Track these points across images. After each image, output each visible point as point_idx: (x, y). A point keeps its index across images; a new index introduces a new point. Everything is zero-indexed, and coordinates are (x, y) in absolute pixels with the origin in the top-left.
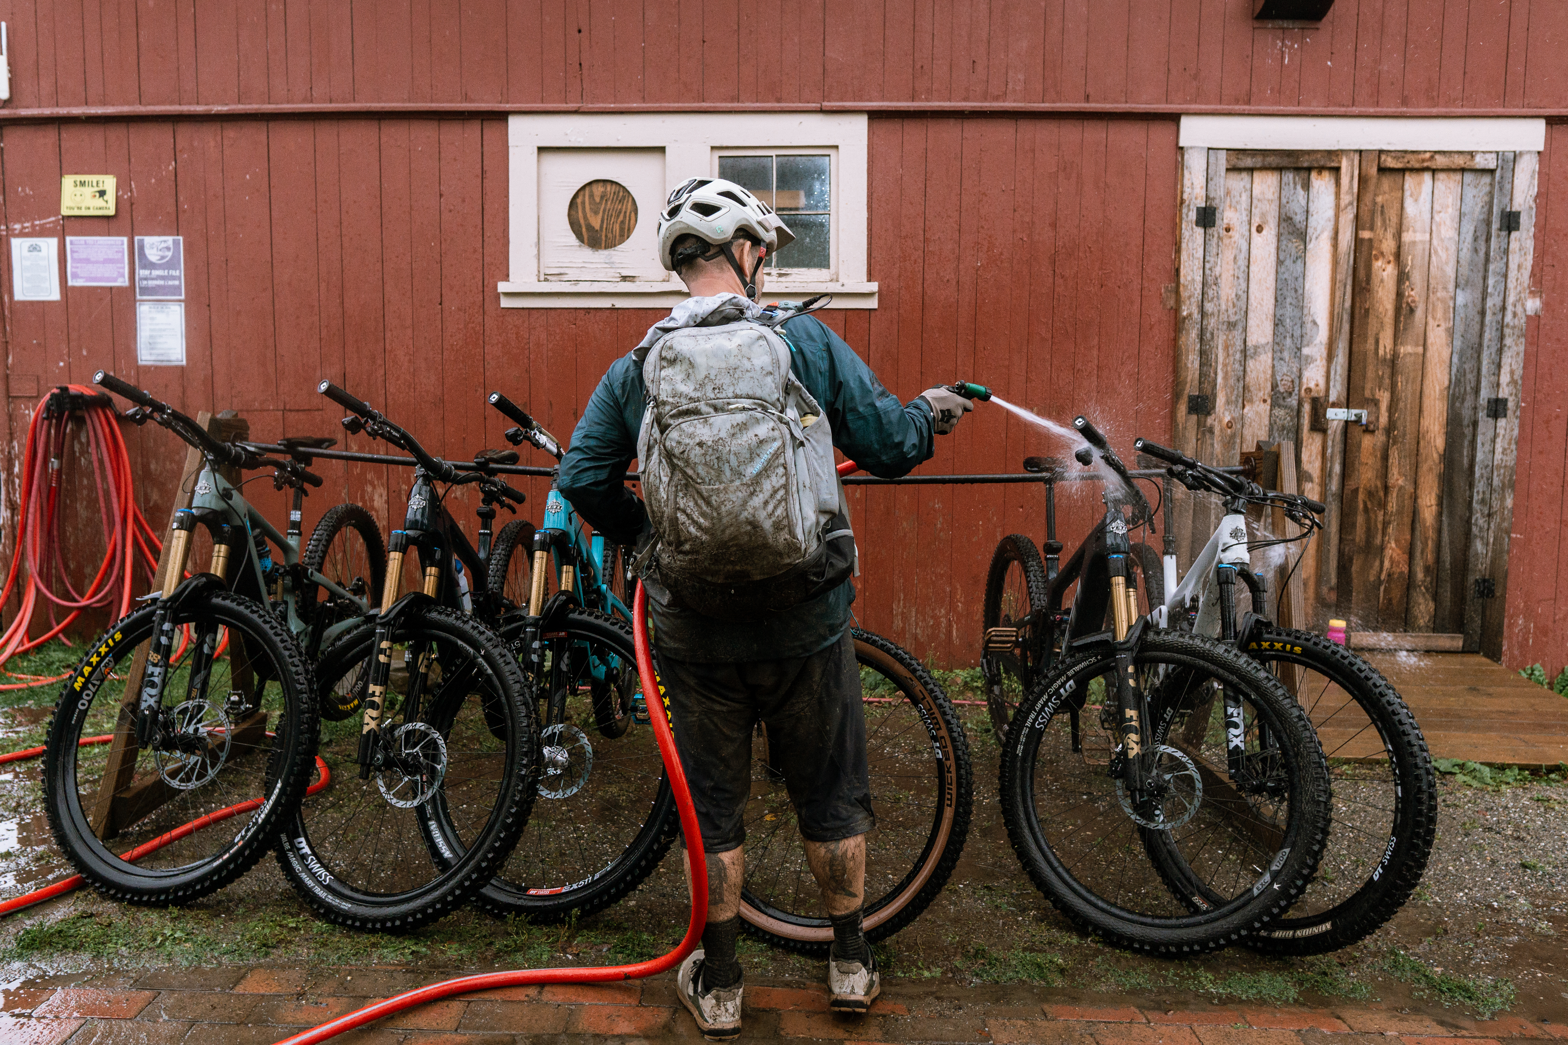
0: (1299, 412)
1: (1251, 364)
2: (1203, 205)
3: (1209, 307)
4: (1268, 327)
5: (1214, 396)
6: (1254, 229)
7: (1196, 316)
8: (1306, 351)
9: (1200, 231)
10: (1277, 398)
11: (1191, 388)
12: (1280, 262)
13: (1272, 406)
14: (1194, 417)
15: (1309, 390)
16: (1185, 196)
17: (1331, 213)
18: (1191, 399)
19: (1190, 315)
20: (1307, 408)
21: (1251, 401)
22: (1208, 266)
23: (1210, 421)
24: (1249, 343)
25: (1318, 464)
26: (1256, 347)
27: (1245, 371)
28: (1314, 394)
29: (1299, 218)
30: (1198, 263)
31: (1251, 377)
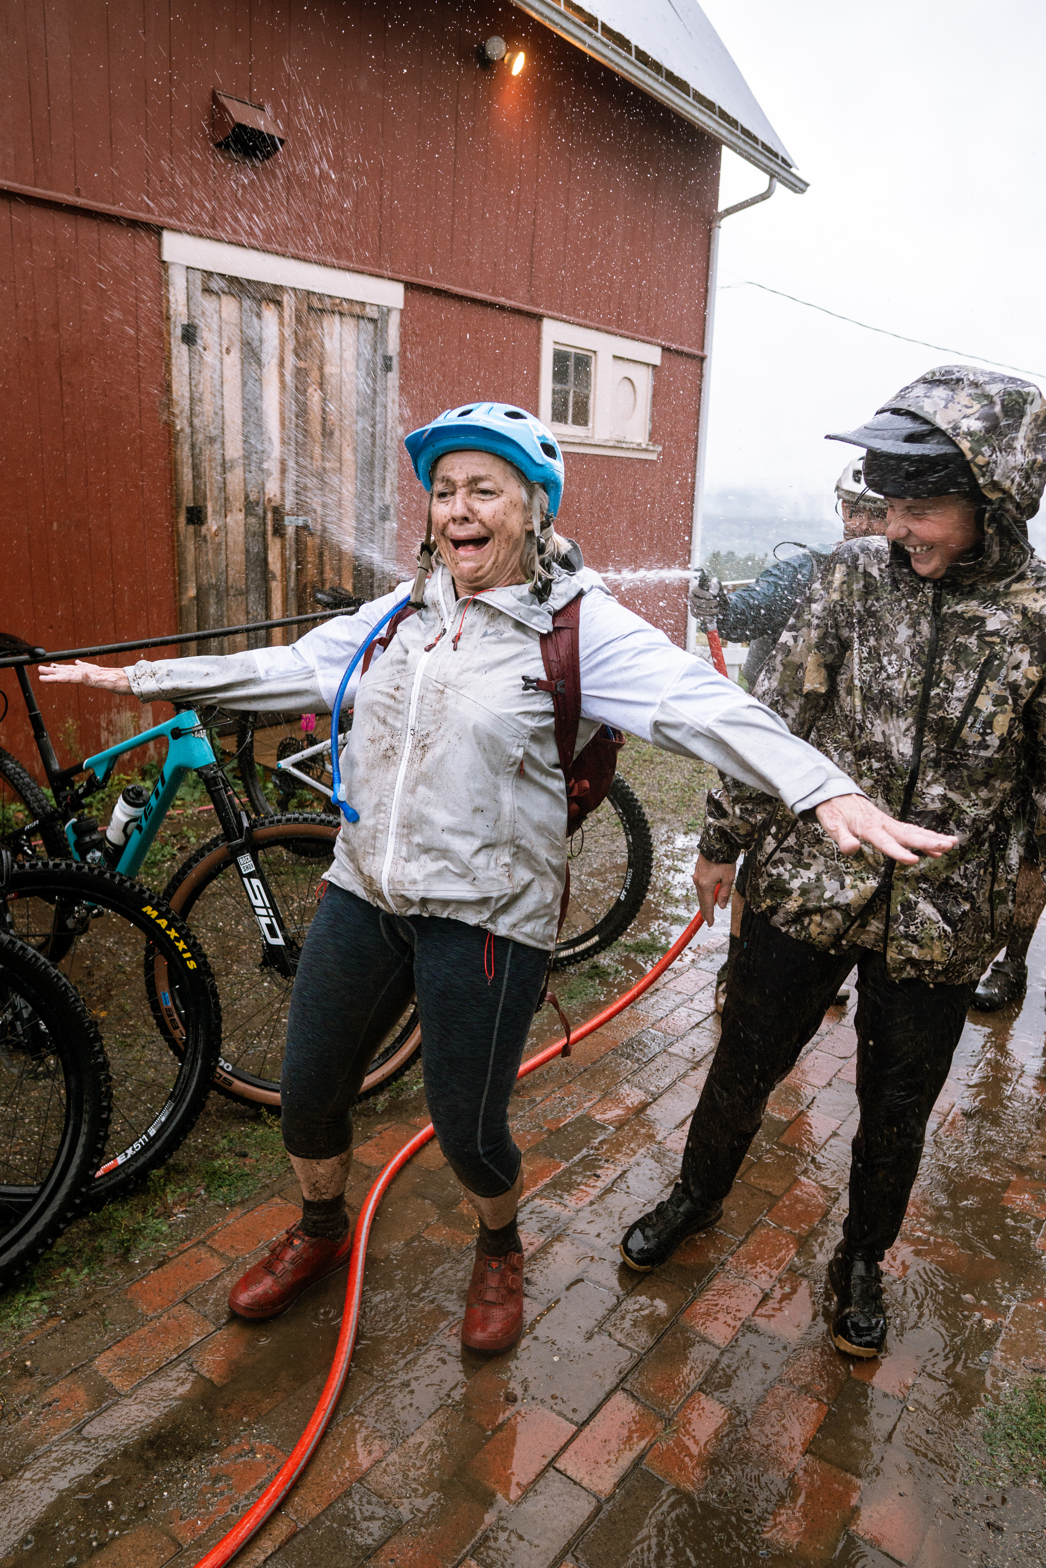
0: (264, 518)
1: (229, 476)
2: (186, 323)
3: (196, 422)
4: (239, 445)
5: (206, 507)
6: (224, 351)
7: (188, 430)
8: (265, 466)
9: (185, 347)
10: (249, 507)
11: (188, 501)
12: (244, 384)
13: (246, 515)
14: (191, 528)
15: (270, 500)
16: (172, 312)
17: (276, 342)
18: (190, 510)
19: (182, 430)
20: (270, 515)
21: (231, 511)
22: (193, 383)
23: (204, 529)
24: (227, 458)
25: (279, 565)
26: (231, 461)
27: (225, 483)
28: (273, 504)
29: (256, 344)
30: (185, 380)
31: (230, 487)
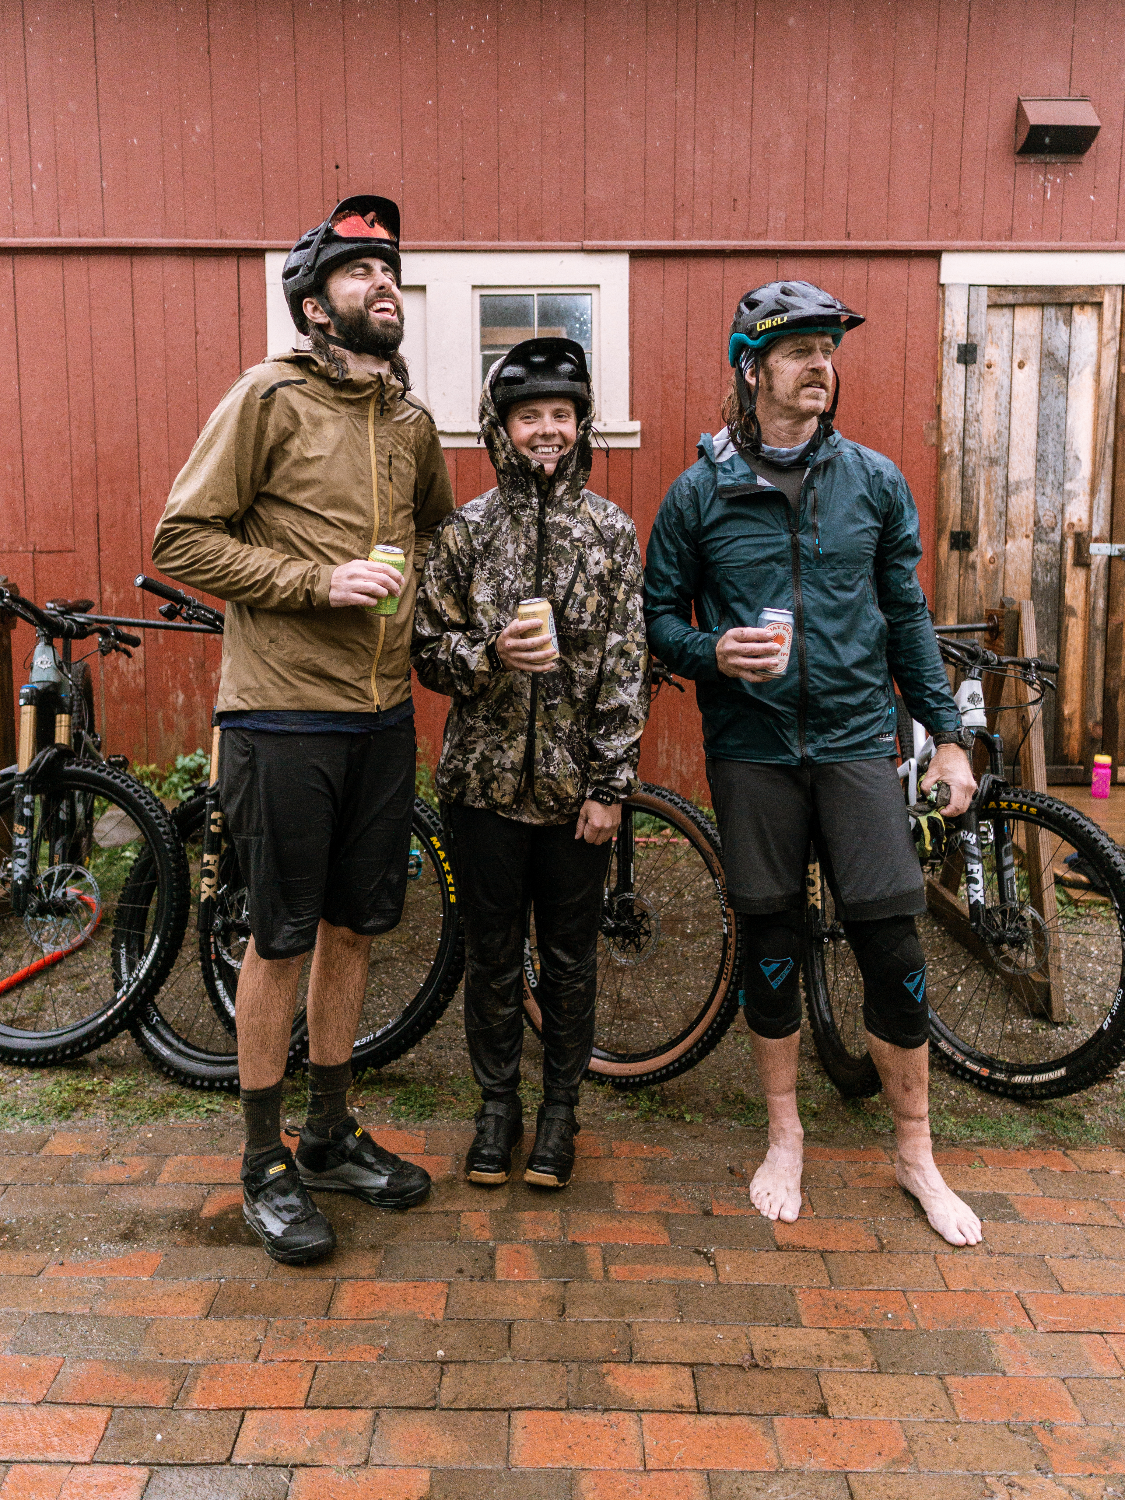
0: (1062, 545)
1: (1013, 500)
2: (964, 342)
3: (970, 443)
4: (1031, 463)
5: (976, 532)
6: (1015, 365)
7: (957, 453)
8: (1068, 486)
9: (961, 367)
10: (1039, 532)
11: (953, 523)
12: (1041, 398)
13: (1035, 542)
14: (956, 554)
15: (1072, 525)
16: (946, 333)
17: (1093, 348)
18: (954, 536)
19: (951, 452)
20: (1070, 543)
21: (1014, 537)
22: (969, 402)
23: (972, 556)
24: (1011, 479)
25: (1081, 597)
26: (1018, 483)
27: (1007, 507)
28: (1077, 529)
29: (1061, 353)
30: (959, 401)
31: (1013, 512)
